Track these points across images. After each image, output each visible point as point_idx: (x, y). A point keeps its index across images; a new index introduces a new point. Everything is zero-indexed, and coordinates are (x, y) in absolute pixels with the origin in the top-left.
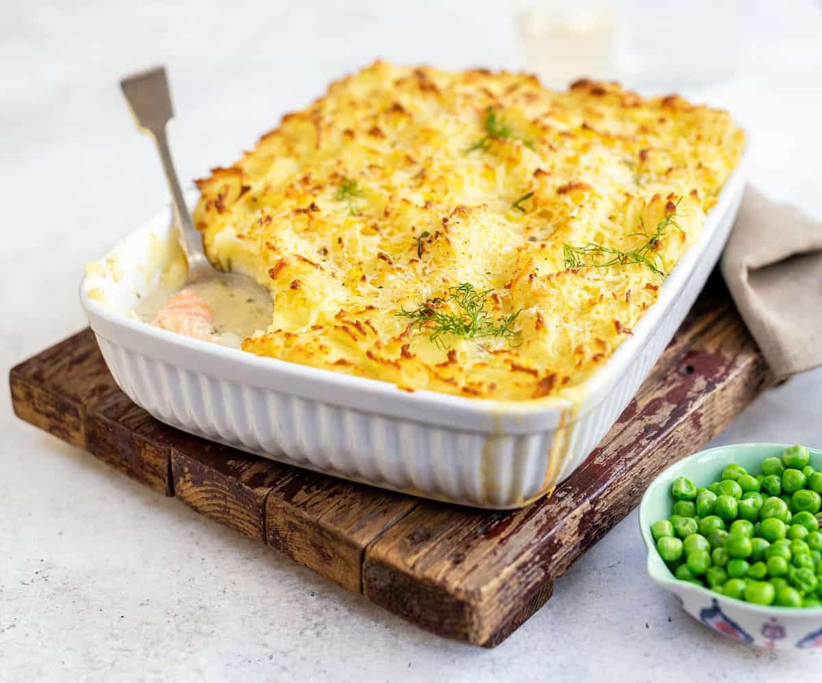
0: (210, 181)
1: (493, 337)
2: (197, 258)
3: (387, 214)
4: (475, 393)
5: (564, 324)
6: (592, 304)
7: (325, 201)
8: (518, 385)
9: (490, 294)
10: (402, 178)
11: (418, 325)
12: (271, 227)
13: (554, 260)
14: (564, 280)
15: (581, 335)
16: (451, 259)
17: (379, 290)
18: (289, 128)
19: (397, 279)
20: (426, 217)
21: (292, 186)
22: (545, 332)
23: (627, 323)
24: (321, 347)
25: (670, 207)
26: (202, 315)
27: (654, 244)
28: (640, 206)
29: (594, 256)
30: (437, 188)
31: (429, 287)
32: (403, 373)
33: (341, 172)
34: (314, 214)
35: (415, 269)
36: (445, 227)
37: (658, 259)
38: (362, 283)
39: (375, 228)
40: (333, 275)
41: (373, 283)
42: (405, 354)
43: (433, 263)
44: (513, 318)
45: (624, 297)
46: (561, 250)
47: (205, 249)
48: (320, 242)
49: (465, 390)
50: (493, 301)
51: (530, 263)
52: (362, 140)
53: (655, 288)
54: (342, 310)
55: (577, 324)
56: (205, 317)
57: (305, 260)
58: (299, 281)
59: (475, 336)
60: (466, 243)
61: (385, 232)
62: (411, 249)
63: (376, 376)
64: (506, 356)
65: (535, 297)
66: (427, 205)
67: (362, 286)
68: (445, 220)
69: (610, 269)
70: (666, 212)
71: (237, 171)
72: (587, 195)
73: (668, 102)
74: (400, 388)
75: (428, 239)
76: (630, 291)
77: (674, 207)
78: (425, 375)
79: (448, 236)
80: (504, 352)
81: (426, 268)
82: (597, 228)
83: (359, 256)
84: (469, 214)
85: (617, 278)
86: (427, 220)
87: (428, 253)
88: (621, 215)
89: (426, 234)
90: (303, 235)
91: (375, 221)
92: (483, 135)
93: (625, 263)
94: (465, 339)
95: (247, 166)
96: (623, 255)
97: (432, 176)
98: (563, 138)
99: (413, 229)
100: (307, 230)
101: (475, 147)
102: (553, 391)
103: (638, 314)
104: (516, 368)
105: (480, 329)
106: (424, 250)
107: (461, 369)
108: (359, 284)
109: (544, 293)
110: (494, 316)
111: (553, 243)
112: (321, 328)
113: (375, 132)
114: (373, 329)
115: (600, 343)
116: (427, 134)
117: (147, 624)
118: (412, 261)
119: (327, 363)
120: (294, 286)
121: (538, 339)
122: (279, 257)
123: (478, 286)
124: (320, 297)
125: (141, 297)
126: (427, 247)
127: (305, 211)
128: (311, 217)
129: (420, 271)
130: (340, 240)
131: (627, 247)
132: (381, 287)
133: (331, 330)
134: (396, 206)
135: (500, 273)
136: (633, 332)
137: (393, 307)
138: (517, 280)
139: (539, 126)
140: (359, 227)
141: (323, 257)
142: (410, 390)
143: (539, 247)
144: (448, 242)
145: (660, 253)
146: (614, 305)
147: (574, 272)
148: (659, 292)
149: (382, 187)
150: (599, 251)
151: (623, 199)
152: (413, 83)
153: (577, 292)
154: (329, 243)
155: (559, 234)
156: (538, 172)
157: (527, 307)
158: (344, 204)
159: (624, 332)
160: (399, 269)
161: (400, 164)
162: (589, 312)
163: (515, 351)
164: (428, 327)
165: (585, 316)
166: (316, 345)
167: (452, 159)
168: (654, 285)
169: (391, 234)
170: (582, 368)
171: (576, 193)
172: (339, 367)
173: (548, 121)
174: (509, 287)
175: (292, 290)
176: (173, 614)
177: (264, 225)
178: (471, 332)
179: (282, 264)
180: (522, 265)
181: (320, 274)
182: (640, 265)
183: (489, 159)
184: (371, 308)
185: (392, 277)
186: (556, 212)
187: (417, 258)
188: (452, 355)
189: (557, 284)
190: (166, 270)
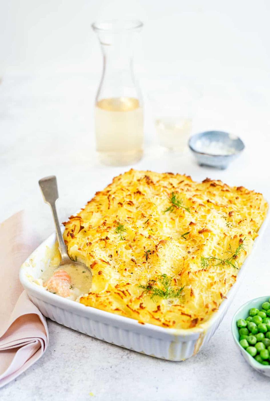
0: (69, 223)
1: (174, 298)
2: (64, 255)
3: (134, 240)
4: (168, 326)
5: (201, 293)
6: (212, 285)
7: (111, 234)
8: (183, 321)
9: (173, 278)
10: (140, 223)
11: (146, 292)
12: (91, 246)
13: (197, 263)
14: (201, 274)
15: (208, 298)
16: (158, 263)
17: (131, 274)
18: (98, 198)
19: (138, 269)
20: (149, 242)
21: (99, 227)
22: (194, 297)
23: (224, 293)
24: (110, 303)
25: (241, 241)
26: (67, 280)
27: (235, 257)
28: (229, 239)
29: (212, 261)
30: (153, 228)
31: (150, 275)
32: (140, 316)
33: (118, 221)
34: (107, 241)
35: (145, 266)
36: (156, 249)
37: (236, 263)
38: (125, 271)
39: (130, 246)
40: (114, 267)
41: (129, 271)
42: (141, 307)
43: (152, 263)
44: (182, 289)
45: (224, 281)
46: (200, 259)
47: (67, 252)
48: (109, 253)
49: (164, 324)
50: (174, 281)
51: (188, 266)
52: (125, 206)
53: (235, 277)
54: (117, 285)
55: (206, 294)
56: (68, 281)
57: (104, 261)
58: (101, 271)
59: (167, 297)
60: (164, 256)
61: (134, 248)
62: (143, 257)
63: (130, 316)
64: (179, 308)
65: (191, 281)
66: (149, 237)
67: (125, 272)
68: (156, 246)
69: (218, 267)
70: (239, 243)
71: (79, 218)
72: (209, 234)
73: (239, 189)
74: (139, 322)
75: (150, 253)
76: (226, 279)
77: (243, 241)
78: (148, 317)
79: (158, 253)
80: (178, 305)
81: (149, 266)
82: (213, 248)
83: (124, 259)
84: (165, 244)
85: (221, 272)
86: (150, 244)
87: (150, 259)
88: (222, 243)
89: (149, 251)
90: (103, 249)
91: (130, 243)
92: (171, 205)
93: (224, 265)
94: (164, 299)
95: (82, 216)
96: (223, 261)
97: (152, 223)
98: (201, 206)
99: (144, 247)
100: (104, 247)
101: (168, 210)
102: (197, 325)
103: (229, 288)
104: (183, 314)
105: (169, 294)
106: (148, 257)
107: (162, 313)
108: (124, 272)
109: (193, 280)
110: (175, 288)
111: (197, 256)
112: (109, 292)
113: (130, 203)
114: (129, 293)
115: (215, 303)
116: (150, 204)
117: (64, 353)
118: (144, 263)
119: (112, 310)
120: (100, 273)
121: (191, 300)
122: (94, 260)
123: (169, 275)
124: (109, 277)
125: (43, 271)
126: (150, 256)
127: (104, 240)
128: (106, 242)
129: (147, 267)
130: (117, 252)
131: (224, 257)
132: (132, 273)
133: (113, 294)
134: (139, 237)
135: (177, 268)
136: (227, 297)
137: (137, 282)
138: (183, 273)
139: (191, 201)
140: (124, 246)
141: (110, 259)
142: (143, 323)
143: (192, 258)
144: (158, 256)
145: (237, 260)
146: (220, 285)
147: (205, 270)
148: (237, 279)
149: (133, 227)
150: (214, 259)
151: (223, 236)
152: (144, 181)
153: (206, 278)
154: (113, 253)
155: (199, 251)
156: (191, 223)
157: (187, 285)
158: (119, 235)
159: (224, 298)
160: (139, 266)
161: (140, 217)
162: (211, 288)
163: (182, 305)
164: (150, 293)
165: (209, 290)
166: (107, 301)
167: (159, 215)
168: (235, 276)
169: (136, 249)
170: (208, 313)
171: (205, 233)
172: (116, 312)
173: (195, 199)
174: (180, 275)
175: (99, 275)
176: (74, 349)
177: (89, 246)
178: (166, 296)
179: (95, 263)
180: (185, 266)
181: (109, 267)
182: (229, 266)
183: (173, 215)
184: (128, 284)
185: (136, 269)
186: (198, 241)
187: (145, 261)
188: (159, 307)
189: (198, 276)
190: (53, 259)
